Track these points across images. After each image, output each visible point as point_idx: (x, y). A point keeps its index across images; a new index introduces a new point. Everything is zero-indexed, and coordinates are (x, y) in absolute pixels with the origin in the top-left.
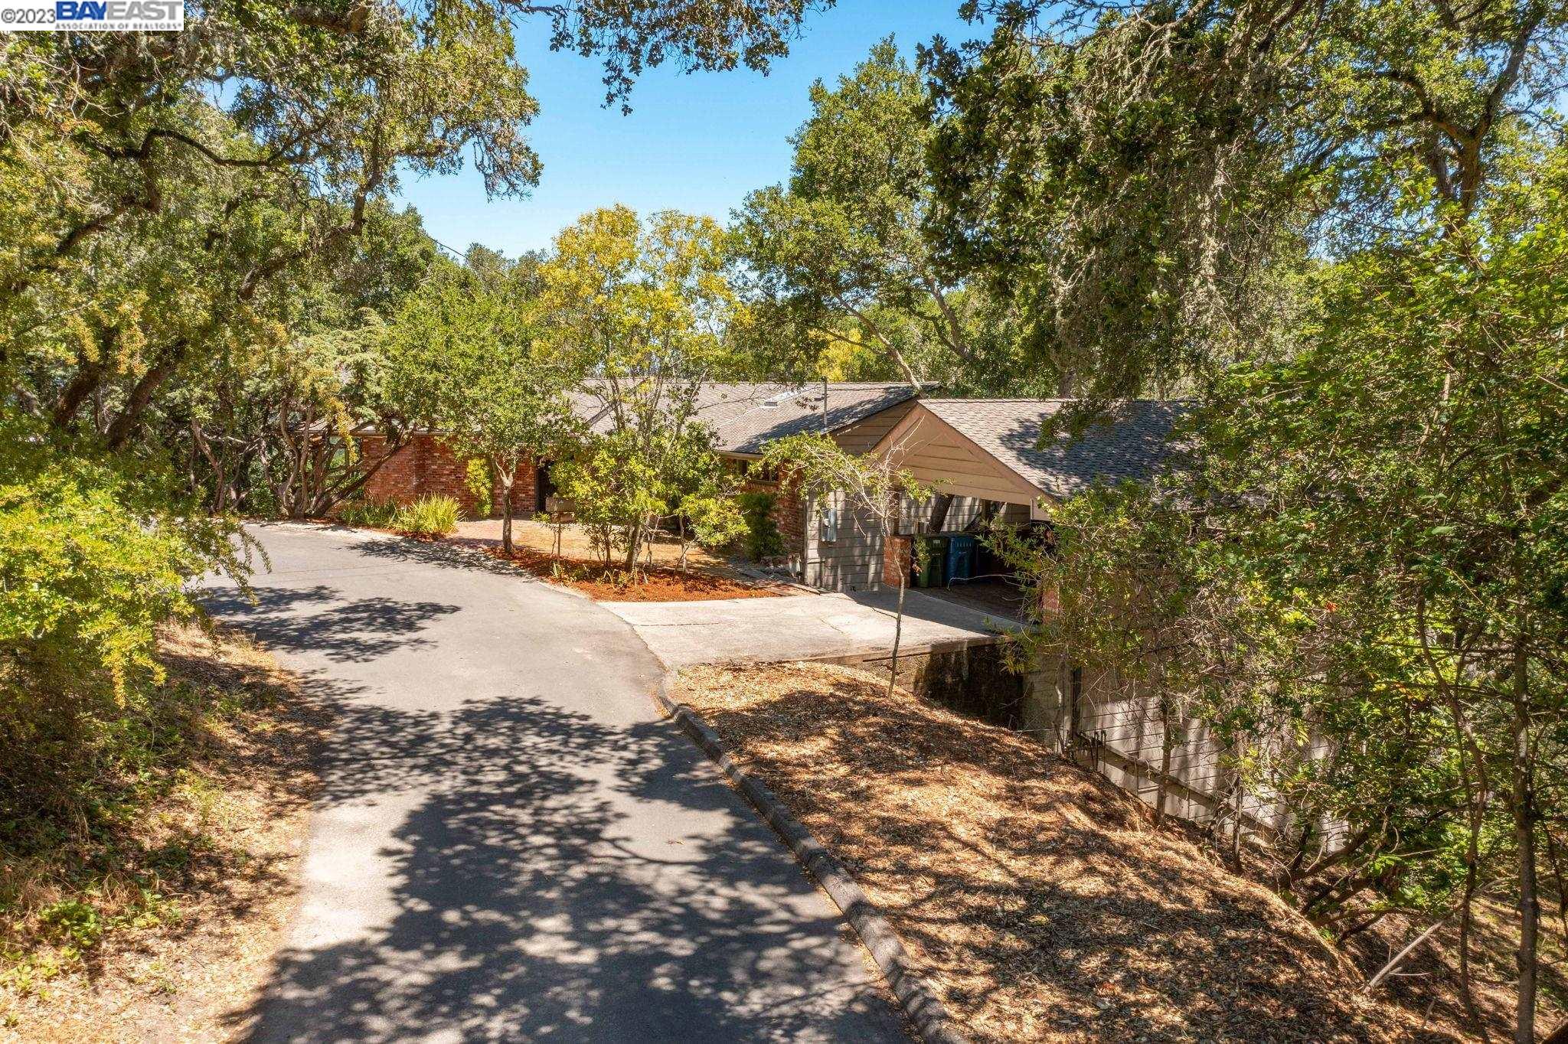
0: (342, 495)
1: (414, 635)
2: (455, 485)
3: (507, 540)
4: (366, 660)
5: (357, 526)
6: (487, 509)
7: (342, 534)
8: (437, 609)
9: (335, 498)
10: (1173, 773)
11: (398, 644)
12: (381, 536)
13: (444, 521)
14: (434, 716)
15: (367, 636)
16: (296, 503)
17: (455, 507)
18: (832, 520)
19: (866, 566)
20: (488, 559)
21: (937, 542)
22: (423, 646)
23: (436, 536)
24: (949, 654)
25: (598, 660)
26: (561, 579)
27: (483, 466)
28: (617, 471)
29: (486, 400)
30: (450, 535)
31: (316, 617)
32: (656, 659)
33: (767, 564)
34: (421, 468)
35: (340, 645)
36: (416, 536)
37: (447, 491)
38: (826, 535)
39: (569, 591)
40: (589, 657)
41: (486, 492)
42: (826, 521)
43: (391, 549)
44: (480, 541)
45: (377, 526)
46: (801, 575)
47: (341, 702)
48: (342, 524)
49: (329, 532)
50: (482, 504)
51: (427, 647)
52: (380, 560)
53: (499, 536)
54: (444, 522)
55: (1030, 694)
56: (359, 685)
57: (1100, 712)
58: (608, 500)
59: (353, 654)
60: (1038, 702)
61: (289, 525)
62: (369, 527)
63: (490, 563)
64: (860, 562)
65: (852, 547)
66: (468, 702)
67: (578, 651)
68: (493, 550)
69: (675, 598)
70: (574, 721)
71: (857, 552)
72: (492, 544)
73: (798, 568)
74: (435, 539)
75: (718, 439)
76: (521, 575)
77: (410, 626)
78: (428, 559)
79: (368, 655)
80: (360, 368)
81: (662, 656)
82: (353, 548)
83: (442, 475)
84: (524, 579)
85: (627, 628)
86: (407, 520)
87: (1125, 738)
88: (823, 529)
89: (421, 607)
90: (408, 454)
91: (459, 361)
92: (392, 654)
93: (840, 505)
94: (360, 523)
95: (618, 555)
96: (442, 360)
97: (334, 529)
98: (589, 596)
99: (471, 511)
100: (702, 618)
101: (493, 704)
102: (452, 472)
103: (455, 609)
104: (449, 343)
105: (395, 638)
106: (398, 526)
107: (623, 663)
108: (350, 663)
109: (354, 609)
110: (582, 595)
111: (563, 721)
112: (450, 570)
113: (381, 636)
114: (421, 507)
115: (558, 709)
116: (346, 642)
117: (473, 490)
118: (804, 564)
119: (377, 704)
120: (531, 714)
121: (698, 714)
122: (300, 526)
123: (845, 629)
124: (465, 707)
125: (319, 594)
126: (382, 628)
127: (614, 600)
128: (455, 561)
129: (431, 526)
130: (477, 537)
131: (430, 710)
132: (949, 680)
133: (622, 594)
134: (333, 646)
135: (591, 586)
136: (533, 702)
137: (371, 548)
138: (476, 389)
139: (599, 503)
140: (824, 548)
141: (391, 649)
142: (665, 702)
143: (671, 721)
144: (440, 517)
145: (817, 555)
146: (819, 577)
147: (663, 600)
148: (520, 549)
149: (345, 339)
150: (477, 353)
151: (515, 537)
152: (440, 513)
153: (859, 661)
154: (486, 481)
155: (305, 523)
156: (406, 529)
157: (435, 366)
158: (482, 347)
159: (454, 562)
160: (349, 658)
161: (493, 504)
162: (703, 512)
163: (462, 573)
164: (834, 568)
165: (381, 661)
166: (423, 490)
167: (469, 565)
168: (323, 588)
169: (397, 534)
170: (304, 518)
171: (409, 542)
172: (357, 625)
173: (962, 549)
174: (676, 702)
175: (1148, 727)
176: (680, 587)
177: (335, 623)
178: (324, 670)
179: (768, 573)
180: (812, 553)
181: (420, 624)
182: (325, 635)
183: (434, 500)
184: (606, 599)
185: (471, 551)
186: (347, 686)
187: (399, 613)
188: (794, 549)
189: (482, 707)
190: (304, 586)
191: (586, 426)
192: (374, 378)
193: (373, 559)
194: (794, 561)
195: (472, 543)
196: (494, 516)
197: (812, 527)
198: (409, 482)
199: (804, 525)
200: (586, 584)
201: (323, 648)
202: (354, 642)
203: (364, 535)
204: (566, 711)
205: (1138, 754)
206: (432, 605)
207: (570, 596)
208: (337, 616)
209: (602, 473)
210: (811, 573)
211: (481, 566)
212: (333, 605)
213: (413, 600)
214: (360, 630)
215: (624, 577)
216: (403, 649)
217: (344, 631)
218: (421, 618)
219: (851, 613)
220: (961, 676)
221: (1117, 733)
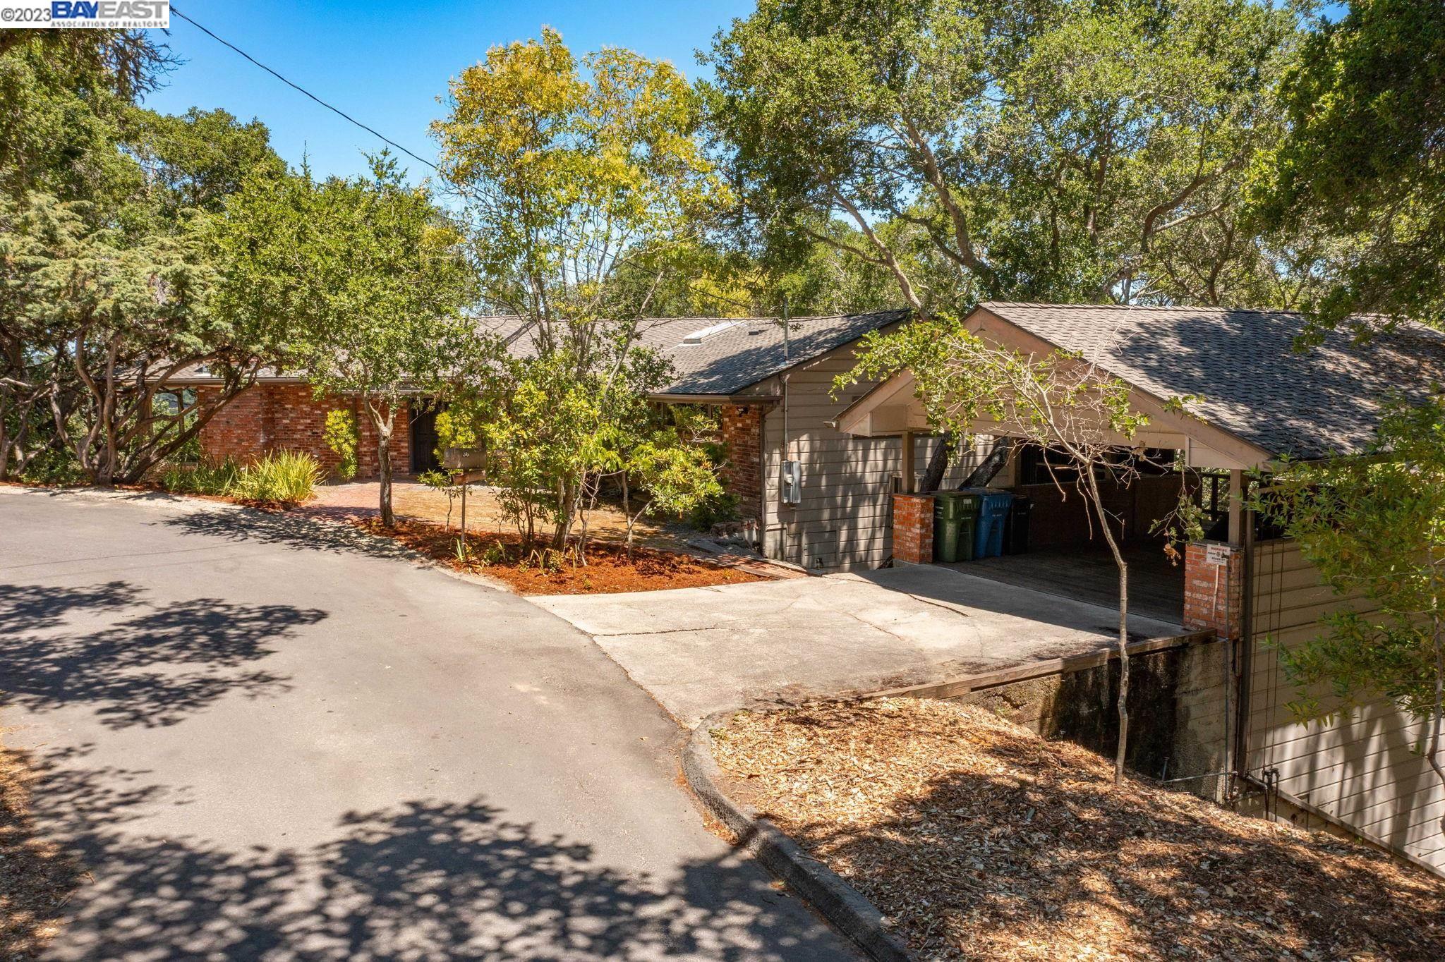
0: (163, 453)
1: (251, 666)
2: (313, 442)
3: (386, 509)
4: (167, 722)
5: (181, 493)
6: (351, 471)
7: (160, 503)
8: (292, 616)
9: (154, 458)
10: (1347, 819)
11: (226, 684)
12: (213, 506)
13: (298, 484)
14: (286, 863)
15: (176, 672)
16: (101, 465)
17: (313, 467)
18: (797, 475)
19: (835, 532)
20: (361, 535)
21: (968, 501)
22: (265, 687)
23: (287, 505)
24: (1085, 672)
25: (560, 707)
26: (469, 564)
27: (345, 419)
28: (549, 409)
29: (356, 311)
30: (306, 503)
31: (96, 637)
32: (650, 699)
33: (719, 533)
34: (270, 423)
35: (123, 692)
36: (261, 505)
37: (301, 447)
38: (788, 495)
39: (482, 580)
40: (543, 700)
41: (350, 450)
42: (788, 478)
43: (226, 523)
44: (348, 510)
45: (209, 493)
46: (759, 545)
47: (106, 830)
48: (161, 489)
49: (143, 502)
50: (345, 464)
51: (274, 689)
52: (210, 540)
53: (375, 504)
54: (299, 486)
55: (1185, 724)
56: (140, 783)
57: (1269, 742)
58: (536, 452)
59: (145, 708)
60: (1194, 734)
61: (90, 493)
62: (198, 494)
63: (364, 541)
64: (828, 528)
65: (820, 509)
66: (351, 818)
67: (522, 688)
68: (368, 523)
69: (630, 587)
70: (563, 862)
71: (826, 515)
72: (364, 514)
73: (755, 537)
74: (287, 509)
75: (672, 370)
76: (411, 557)
77: (249, 649)
78: (277, 537)
79: (171, 711)
80: (181, 282)
81: (659, 693)
82: (173, 523)
83: (295, 431)
84: (416, 563)
85: (584, 640)
86: (249, 484)
87: (1296, 774)
88: (784, 487)
89: (267, 613)
90: (253, 405)
91: (316, 258)
92: (215, 706)
93: (804, 457)
94: (186, 489)
95: (545, 527)
96: (292, 260)
97: (150, 497)
98: (512, 587)
99: (333, 473)
100: (687, 619)
101: (400, 821)
102: (308, 427)
103: (319, 616)
104: (302, 237)
105: (223, 672)
106: (237, 493)
107: (602, 708)
108: (139, 727)
109: (162, 619)
110: (502, 587)
111: (541, 864)
112: (308, 553)
113: (199, 669)
114: (266, 468)
115: (524, 829)
116: (137, 683)
117: (334, 448)
118: (761, 532)
119: (174, 834)
120: (475, 846)
121: (804, 841)
122: (106, 495)
123: (898, 631)
124: (344, 832)
125: (110, 596)
126: (203, 655)
127: (549, 592)
128: (316, 539)
129: (281, 491)
130: (344, 504)
131: (277, 845)
132: (1085, 710)
133: (560, 584)
134: (116, 693)
135: (513, 572)
136: (476, 813)
137: (197, 523)
138: (343, 297)
139: (524, 455)
140: (786, 512)
141: (213, 694)
142: (722, 811)
143: (747, 854)
144: (292, 478)
145: (777, 521)
146: (781, 547)
147: (615, 591)
148: (403, 520)
149: (162, 247)
150: (343, 247)
151: (395, 503)
152: (293, 475)
153: (966, 691)
154: (350, 436)
155: (113, 489)
156: (248, 495)
157: (283, 267)
158: (350, 238)
159: (314, 541)
160: (138, 717)
161: (359, 464)
162: (661, 466)
163: (326, 558)
164: (798, 535)
165: (193, 720)
166: (272, 448)
167: (334, 544)
168: (120, 585)
169: (235, 502)
170: (113, 483)
171: (252, 513)
172: (162, 650)
173: (997, 510)
174: (747, 812)
175: (1323, 757)
176: (630, 569)
177: (127, 646)
178: (87, 748)
179: (724, 544)
180: (772, 518)
181: (267, 643)
182: (105, 670)
183: (284, 458)
184: (537, 591)
185: (337, 524)
186: (120, 787)
187: (233, 625)
188: (748, 513)
189: (378, 832)
190: (88, 583)
191: (502, 346)
192: (201, 295)
193: (199, 539)
194: (750, 529)
195: (336, 513)
196: (359, 478)
197: (771, 486)
198: (257, 440)
199: (761, 483)
200: (504, 570)
201: (95, 696)
202: (152, 682)
203: (190, 506)
204: (542, 836)
205: (1308, 796)
206: (283, 609)
207: (486, 589)
208: (131, 634)
209: (528, 411)
210: (770, 543)
211: (353, 545)
212: (131, 613)
213: (255, 601)
214: (166, 659)
215: (558, 558)
216: (235, 693)
217: (137, 662)
218: (266, 632)
219: (888, 603)
220: (1099, 703)
221: (1286, 770)
